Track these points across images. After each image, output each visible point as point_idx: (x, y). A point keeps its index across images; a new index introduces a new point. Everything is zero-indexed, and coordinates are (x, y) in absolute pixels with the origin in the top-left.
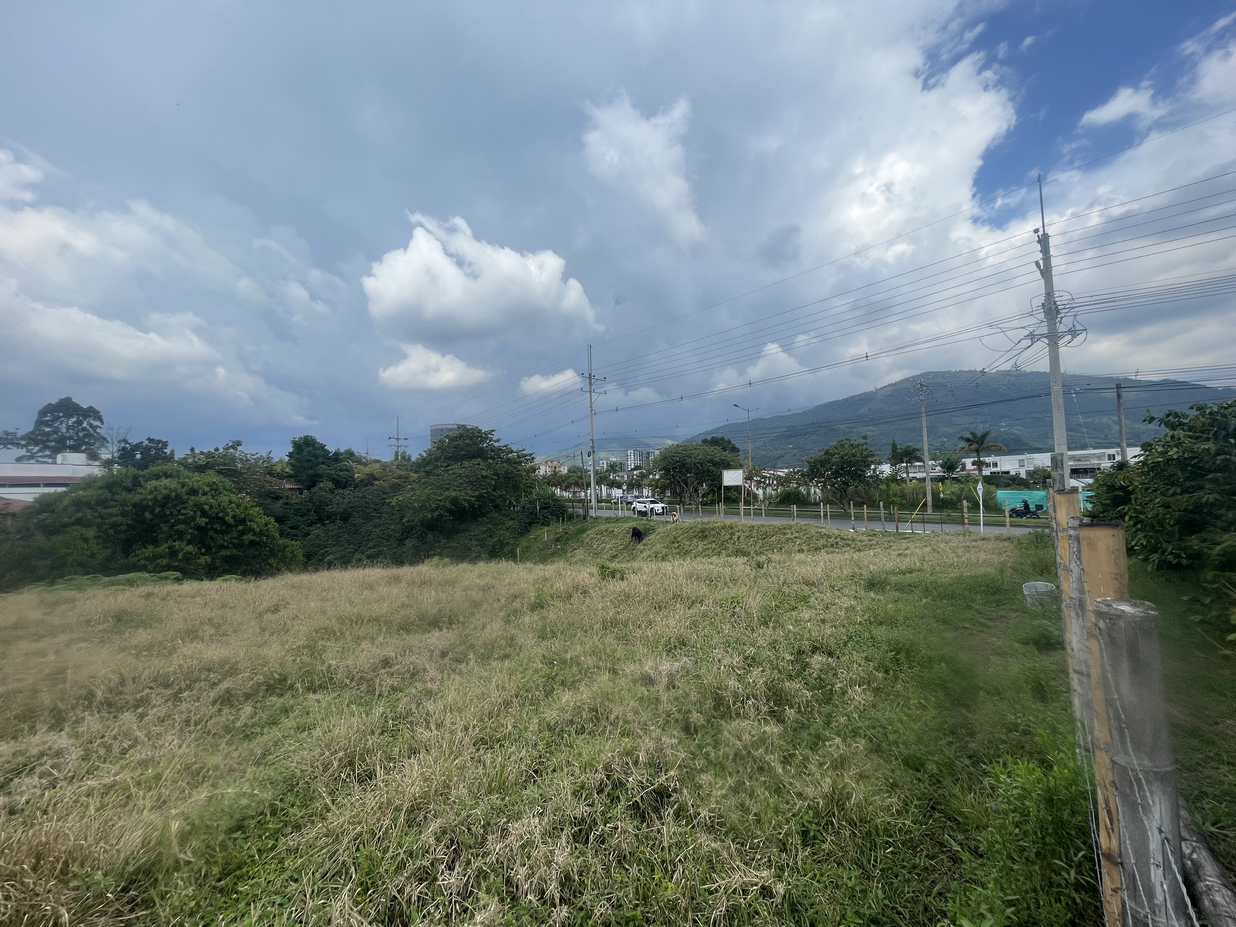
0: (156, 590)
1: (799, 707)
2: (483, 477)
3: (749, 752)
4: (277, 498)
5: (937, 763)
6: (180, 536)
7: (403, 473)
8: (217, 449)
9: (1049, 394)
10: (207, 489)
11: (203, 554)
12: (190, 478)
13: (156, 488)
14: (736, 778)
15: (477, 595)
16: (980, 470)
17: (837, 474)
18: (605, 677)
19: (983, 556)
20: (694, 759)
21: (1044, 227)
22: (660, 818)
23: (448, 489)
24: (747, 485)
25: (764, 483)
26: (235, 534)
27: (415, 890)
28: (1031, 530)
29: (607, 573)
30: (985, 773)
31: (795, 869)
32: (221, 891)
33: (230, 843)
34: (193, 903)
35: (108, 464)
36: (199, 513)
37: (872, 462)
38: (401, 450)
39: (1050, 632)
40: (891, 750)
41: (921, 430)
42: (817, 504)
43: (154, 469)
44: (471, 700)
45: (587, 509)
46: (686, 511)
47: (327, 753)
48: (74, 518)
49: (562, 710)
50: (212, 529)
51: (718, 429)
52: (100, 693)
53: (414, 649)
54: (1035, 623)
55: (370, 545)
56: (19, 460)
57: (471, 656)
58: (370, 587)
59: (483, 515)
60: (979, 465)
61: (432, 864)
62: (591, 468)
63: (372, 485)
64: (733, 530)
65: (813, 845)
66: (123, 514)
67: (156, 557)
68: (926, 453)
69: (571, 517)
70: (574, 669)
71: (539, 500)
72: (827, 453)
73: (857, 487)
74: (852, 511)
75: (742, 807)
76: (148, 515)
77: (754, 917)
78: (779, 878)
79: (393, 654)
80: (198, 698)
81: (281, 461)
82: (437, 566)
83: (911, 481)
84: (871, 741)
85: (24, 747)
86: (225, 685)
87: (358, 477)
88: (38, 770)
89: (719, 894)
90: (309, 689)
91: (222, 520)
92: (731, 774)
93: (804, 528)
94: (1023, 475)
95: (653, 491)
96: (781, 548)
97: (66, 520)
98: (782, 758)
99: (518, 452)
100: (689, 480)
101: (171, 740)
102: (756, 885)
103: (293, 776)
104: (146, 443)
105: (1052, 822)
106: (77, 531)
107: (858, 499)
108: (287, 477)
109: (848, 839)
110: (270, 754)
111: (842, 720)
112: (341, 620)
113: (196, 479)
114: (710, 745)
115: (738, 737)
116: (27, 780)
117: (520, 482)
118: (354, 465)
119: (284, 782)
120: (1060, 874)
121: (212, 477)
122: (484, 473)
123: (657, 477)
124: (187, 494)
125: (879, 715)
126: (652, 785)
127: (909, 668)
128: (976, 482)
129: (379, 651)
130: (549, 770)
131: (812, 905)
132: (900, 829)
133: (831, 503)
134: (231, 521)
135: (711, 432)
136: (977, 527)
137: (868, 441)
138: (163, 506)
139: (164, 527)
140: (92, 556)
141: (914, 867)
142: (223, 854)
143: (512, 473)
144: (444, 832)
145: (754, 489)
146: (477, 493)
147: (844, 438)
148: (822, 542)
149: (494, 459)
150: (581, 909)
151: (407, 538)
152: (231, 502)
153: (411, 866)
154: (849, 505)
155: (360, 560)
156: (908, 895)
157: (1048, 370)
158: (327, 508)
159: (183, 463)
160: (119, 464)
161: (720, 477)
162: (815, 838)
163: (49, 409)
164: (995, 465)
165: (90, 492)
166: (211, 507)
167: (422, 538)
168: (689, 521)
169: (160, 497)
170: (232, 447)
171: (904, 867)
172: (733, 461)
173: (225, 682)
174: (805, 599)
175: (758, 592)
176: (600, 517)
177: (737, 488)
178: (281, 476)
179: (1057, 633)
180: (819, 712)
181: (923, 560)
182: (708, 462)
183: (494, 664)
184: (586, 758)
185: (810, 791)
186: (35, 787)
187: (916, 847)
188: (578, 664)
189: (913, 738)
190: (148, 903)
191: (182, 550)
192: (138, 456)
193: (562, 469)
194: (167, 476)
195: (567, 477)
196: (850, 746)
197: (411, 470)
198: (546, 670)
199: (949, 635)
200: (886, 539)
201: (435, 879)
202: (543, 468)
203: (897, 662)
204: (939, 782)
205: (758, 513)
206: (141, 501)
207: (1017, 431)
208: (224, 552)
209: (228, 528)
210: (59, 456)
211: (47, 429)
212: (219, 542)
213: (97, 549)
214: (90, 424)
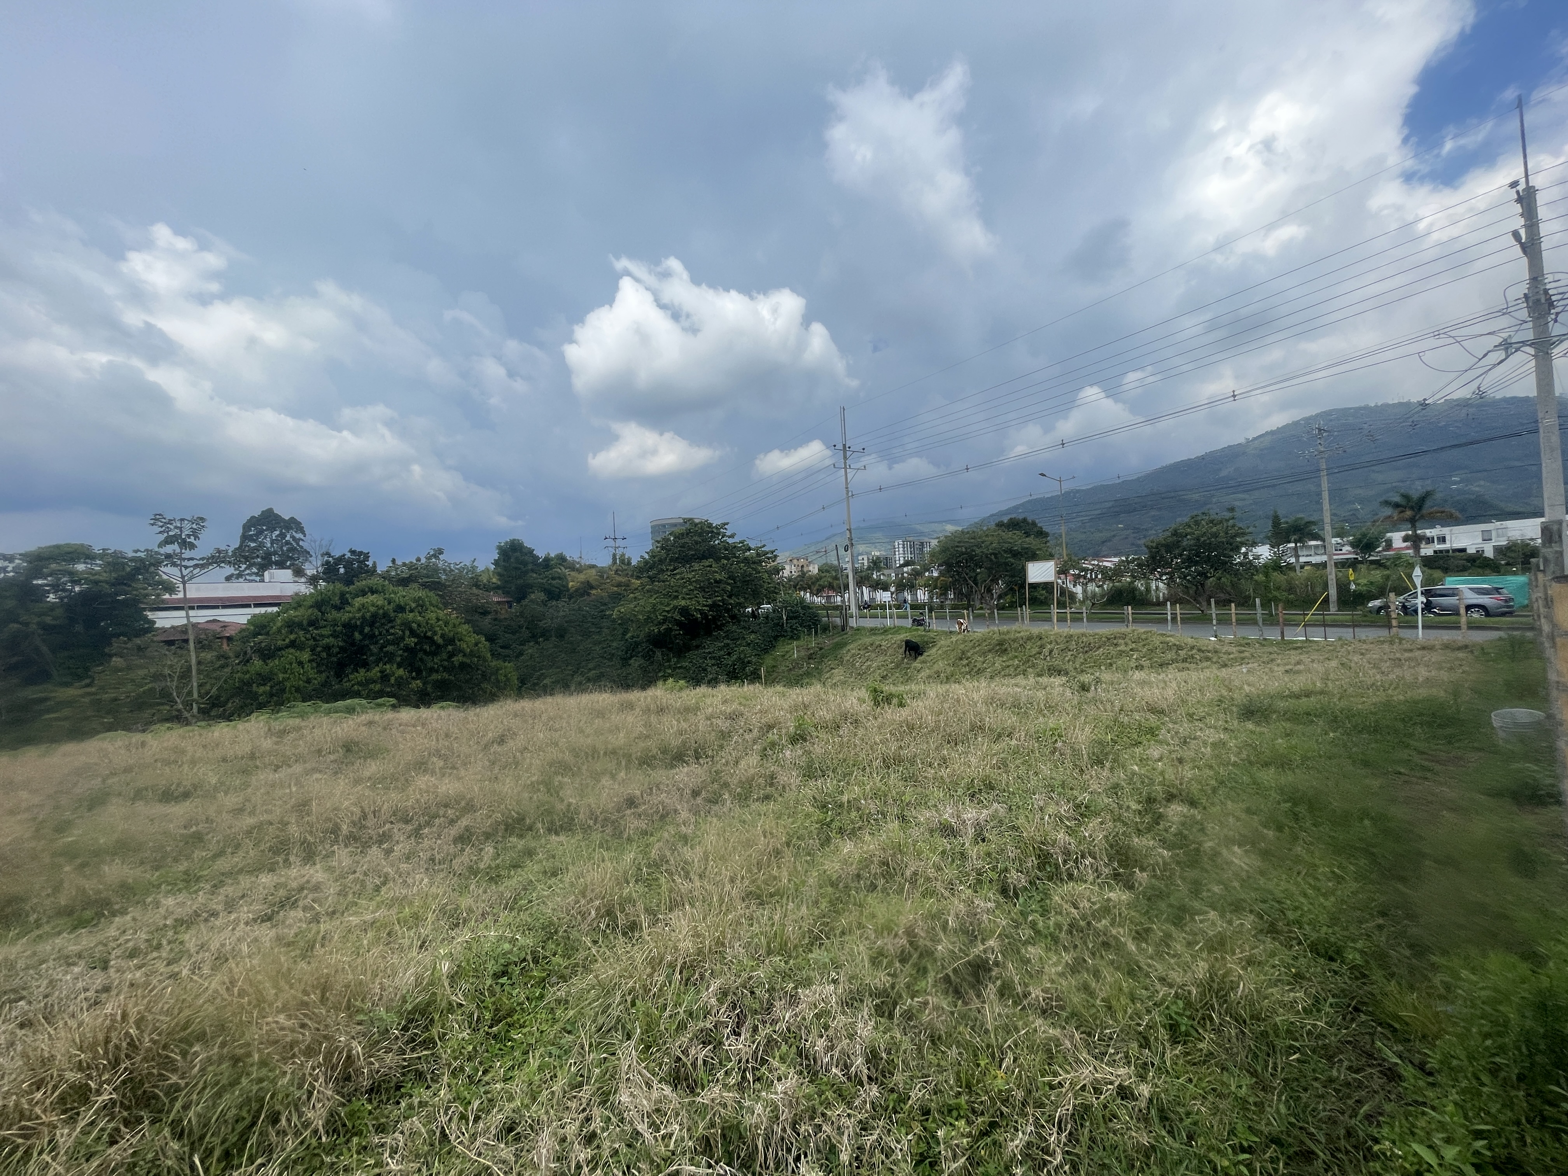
0: (377, 718)
1: (1154, 870)
2: (716, 581)
3: (1089, 924)
4: (485, 613)
5: (1362, 952)
6: (390, 658)
7: (623, 580)
8: (418, 560)
9: (1536, 431)
10: (413, 605)
11: (413, 678)
12: (395, 593)
13: (363, 605)
14: (1073, 954)
15: (723, 724)
16: (1417, 548)
17: (1189, 561)
18: (894, 825)
19: (1423, 673)
20: (1016, 927)
21: (1527, 176)
22: (979, 996)
23: (676, 597)
24: (1060, 581)
25: (1085, 577)
26: (444, 656)
27: (700, 1053)
28: (1501, 634)
29: (880, 699)
30: (1434, 967)
31: (1161, 1070)
32: (495, 1037)
33: (498, 989)
34: (471, 1047)
35: (313, 580)
36: (407, 633)
37: (1243, 544)
38: (619, 552)
39: (1535, 780)
40: (1291, 931)
41: (1319, 494)
42: (1161, 604)
43: (360, 584)
44: (734, 848)
45: (846, 617)
46: (976, 617)
47: (583, 902)
48: (287, 641)
49: (845, 862)
50: (421, 650)
51: (1016, 508)
52: (345, 827)
53: (661, 787)
54: (1516, 766)
55: (591, 665)
56: (228, 579)
57: (726, 796)
58: (601, 714)
59: (719, 628)
60: (1416, 541)
61: (715, 1027)
62: (849, 566)
63: (589, 594)
64: (1043, 642)
65: (1185, 1043)
66: (334, 635)
67: (369, 681)
68: (1328, 528)
69: (825, 629)
70: (854, 814)
71: (786, 607)
72: (1175, 533)
73: (1219, 579)
74: (1214, 611)
75: (1086, 988)
76: (357, 636)
77: (1110, 1120)
78: (1143, 1078)
79: (638, 793)
80: (439, 836)
81: (487, 570)
82: (672, 689)
83: (1302, 567)
84: (1262, 918)
85: (283, 880)
86: (464, 822)
87: (573, 586)
88: (301, 904)
89: (1064, 1090)
90: (549, 830)
91: (431, 640)
92: (1065, 949)
93: (1144, 636)
94: (1489, 553)
95: (930, 592)
96: (1111, 665)
97: (280, 643)
98: (1133, 933)
99: (757, 549)
100: (979, 577)
101: (421, 881)
102: (1111, 1083)
103: (551, 923)
104: (348, 555)
105: (1545, 1037)
106: (291, 654)
107: (1222, 596)
108: (494, 589)
109: (1234, 1040)
110: (521, 899)
111: (1216, 889)
112: (575, 752)
113: (403, 595)
114: (1036, 911)
115: (1073, 904)
116: (292, 913)
117: (761, 587)
118: (567, 572)
119: (543, 929)
120: (1557, 1106)
121: (415, 592)
122: (718, 577)
123: (935, 574)
124: (394, 611)
125: (1270, 886)
126: (967, 955)
127: (1314, 825)
128: (1412, 566)
129: (622, 790)
130: (838, 932)
131: (1188, 1114)
132: (1309, 1033)
133: (1181, 601)
134: (440, 641)
135: (1006, 512)
136: (1415, 631)
137: (1237, 514)
138: (372, 625)
139: (374, 649)
140: (308, 681)
141: (1331, 1080)
142: (493, 999)
143: (751, 575)
144: (725, 994)
145: (1070, 586)
146: (710, 602)
147: (1200, 512)
148: (1170, 655)
149: (728, 559)
150: (892, 1091)
151: (631, 657)
152: (438, 620)
153: (693, 1027)
154: (1209, 604)
155: (580, 683)
156: (1322, 1114)
157: (1533, 393)
158: (541, 624)
159: (385, 576)
160: (324, 581)
161: (1023, 572)
162: (1187, 1034)
163: (253, 522)
164: (1442, 540)
165: (301, 612)
166: (419, 626)
167: (648, 656)
168: (981, 631)
169: (368, 615)
170: (435, 556)
171: (1316, 1079)
172: (1039, 549)
173: (463, 820)
174: (1152, 732)
175: (1085, 723)
176: (864, 628)
177: (1047, 587)
178: (487, 588)
179: (1549, 781)
180: (1183, 879)
181: (1325, 679)
182: (1005, 551)
183: (755, 806)
184: (881, 920)
185: (1176, 976)
186: (300, 920)
187: (1331, 1057)
188: (858, 809)
189: (1324, 918)
190: (428, 1043)
191: (394, 674)
192: (342, 571)
193: (811, 568)
194: (373, 592)
195: (818, 578)
196: (1230, 923)
197: (632, 576)
198: (817, 814)
199: (1375, 783)
200: (1266, 649)
201: (721, 1043)
202: (787, 567)
203: (1296, 817)
204: (1364, 976)
205: (1077, 618)
206: (351, 619)
207: (1479, 487)
208: (435, 676)
209: (437, 649)
210: (266, 574)
211: (253, 545)
212: (430, 665)
213: (312, 674)
214: (293, 537)
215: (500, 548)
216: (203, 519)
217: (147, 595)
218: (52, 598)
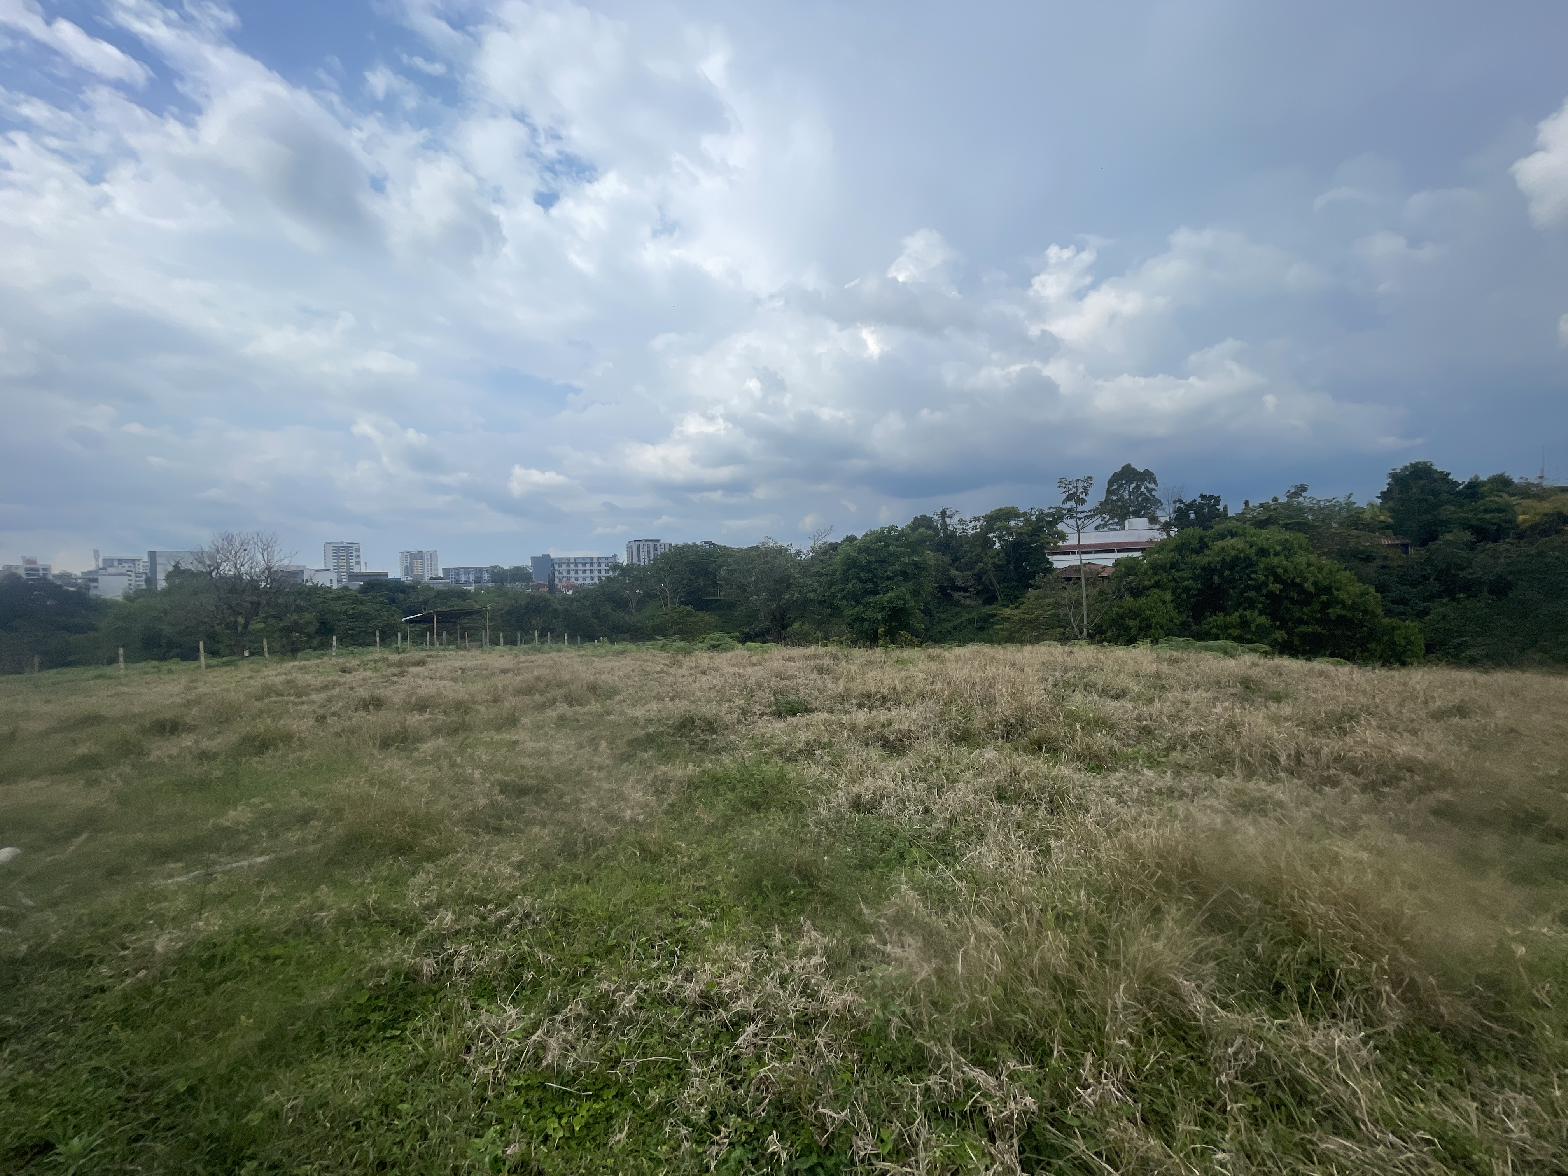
4: (1368, 559)
6: (1251, 604)
8: (1275, 499)
10: (1279, 548)
11: (1278, 628)
12: (1256, 536)
13: (1223, 548)
26: (1316, 606)
35: (1166, 527)
36: (1271, 578)
43: (1215, 528)
48: (1153, 581)
50: (1287, 598)
63: (1560, 532)
66: (1194, 577)
67: (1227, 626)
76: (1216, 579)
81: (1369, 506)
87: (1525, 521)
91: (1299, 588)
97: (1146, 583)
104: (1199, 500)
106: (1156, 593)
108: (1382, 528)
113: (1269, 537)
118: (1513, 500)
121: (1278, 534)
124: (1257, 555)
134: (1312, 590)
138: (1232, 568)
139: (1234, 593)
140: (1172, 619)
152: (1309, 565)
158: (1463, 574)
159: (1241, 519)
160: (1177, 527)
165: (1162, 555)
166: (1285, 571)
169: (1228, 559)
170: (1296, 494)
178: (1370, 527)
191: (1255, 621)
192: (1193, 516)
194: (1233, 534)
206: (1210, 563)
208: (1303, 629)
209: (1307, 598)
210: (1126, 522)
211: (1115, 498)
212: (1298, 615)
213: (1174, 614)
214: (1147, 488)
215: (1394, 476)
216: (1090, 478)
217: (1049, 543)
218: (997, 545)
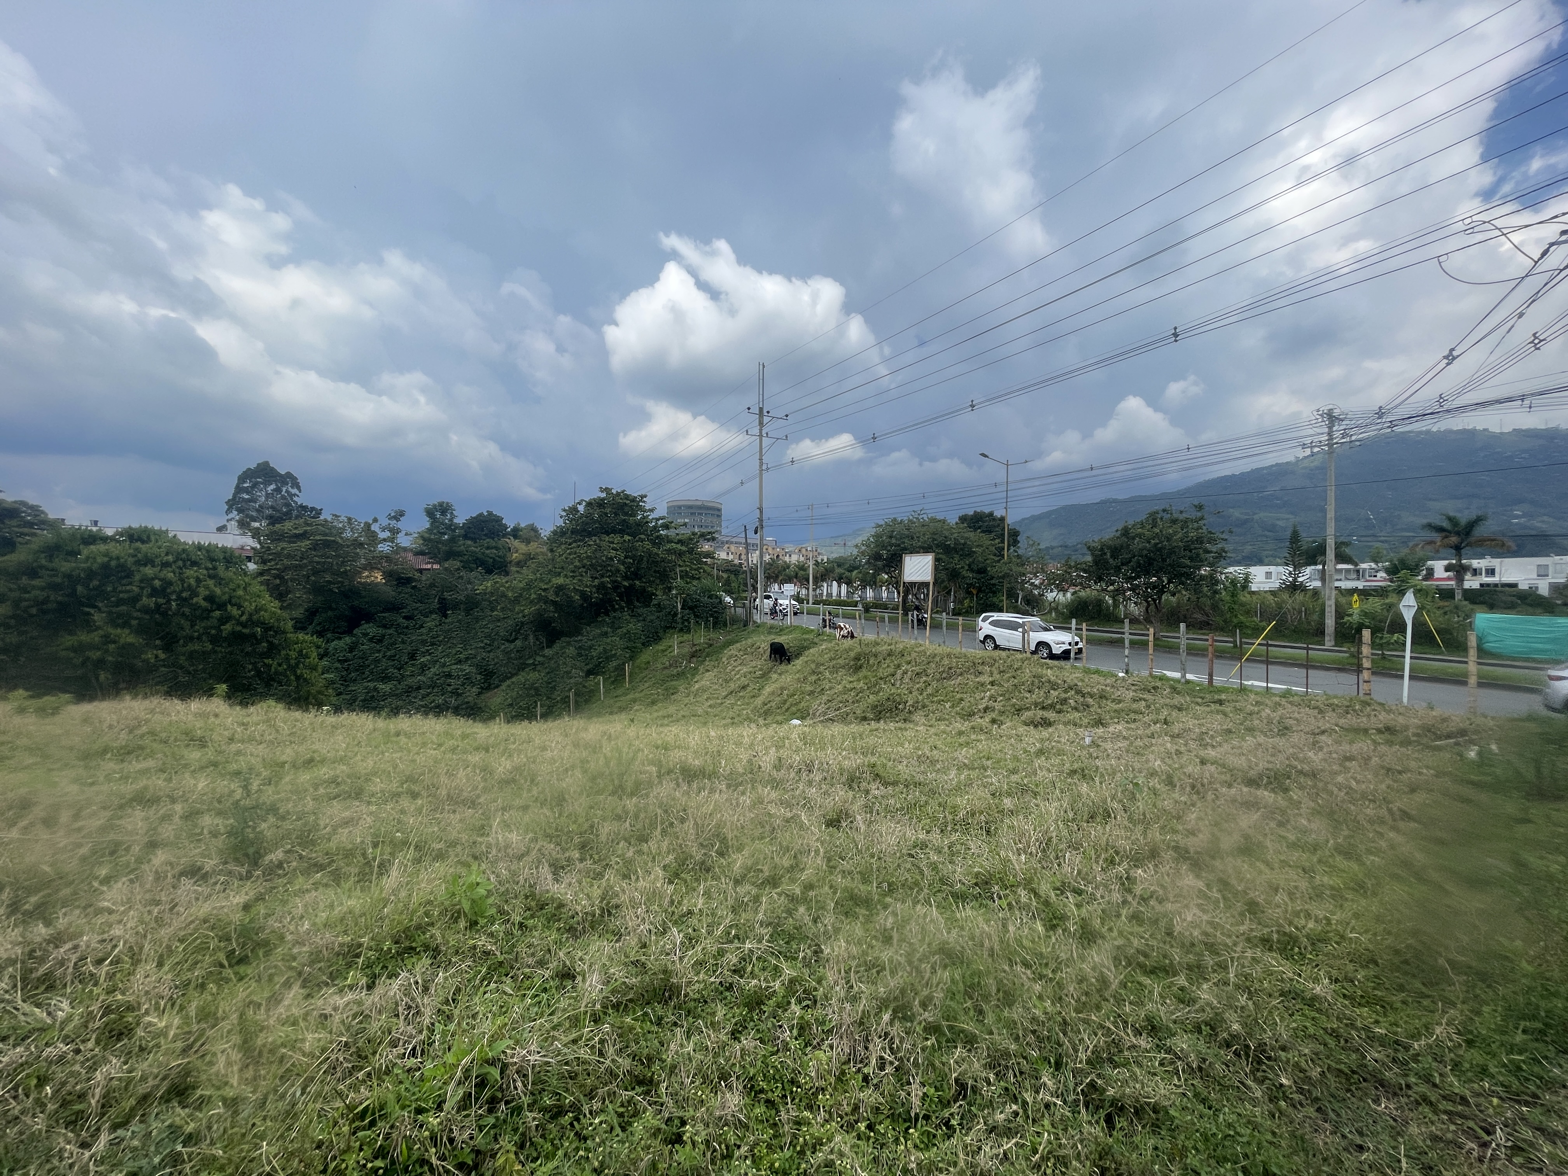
16: (1460, 579)
45: (750, 611)
60: (1459, 571)
69: (724, 622)
72: (1125, 532)
87: (515, 558)
94: (1544, 589)
161: (901, 566)
163: (247, 475)
164: (1491, 572)
207: (1543, 523)
211: (247, 497)
214: (288, 492)
